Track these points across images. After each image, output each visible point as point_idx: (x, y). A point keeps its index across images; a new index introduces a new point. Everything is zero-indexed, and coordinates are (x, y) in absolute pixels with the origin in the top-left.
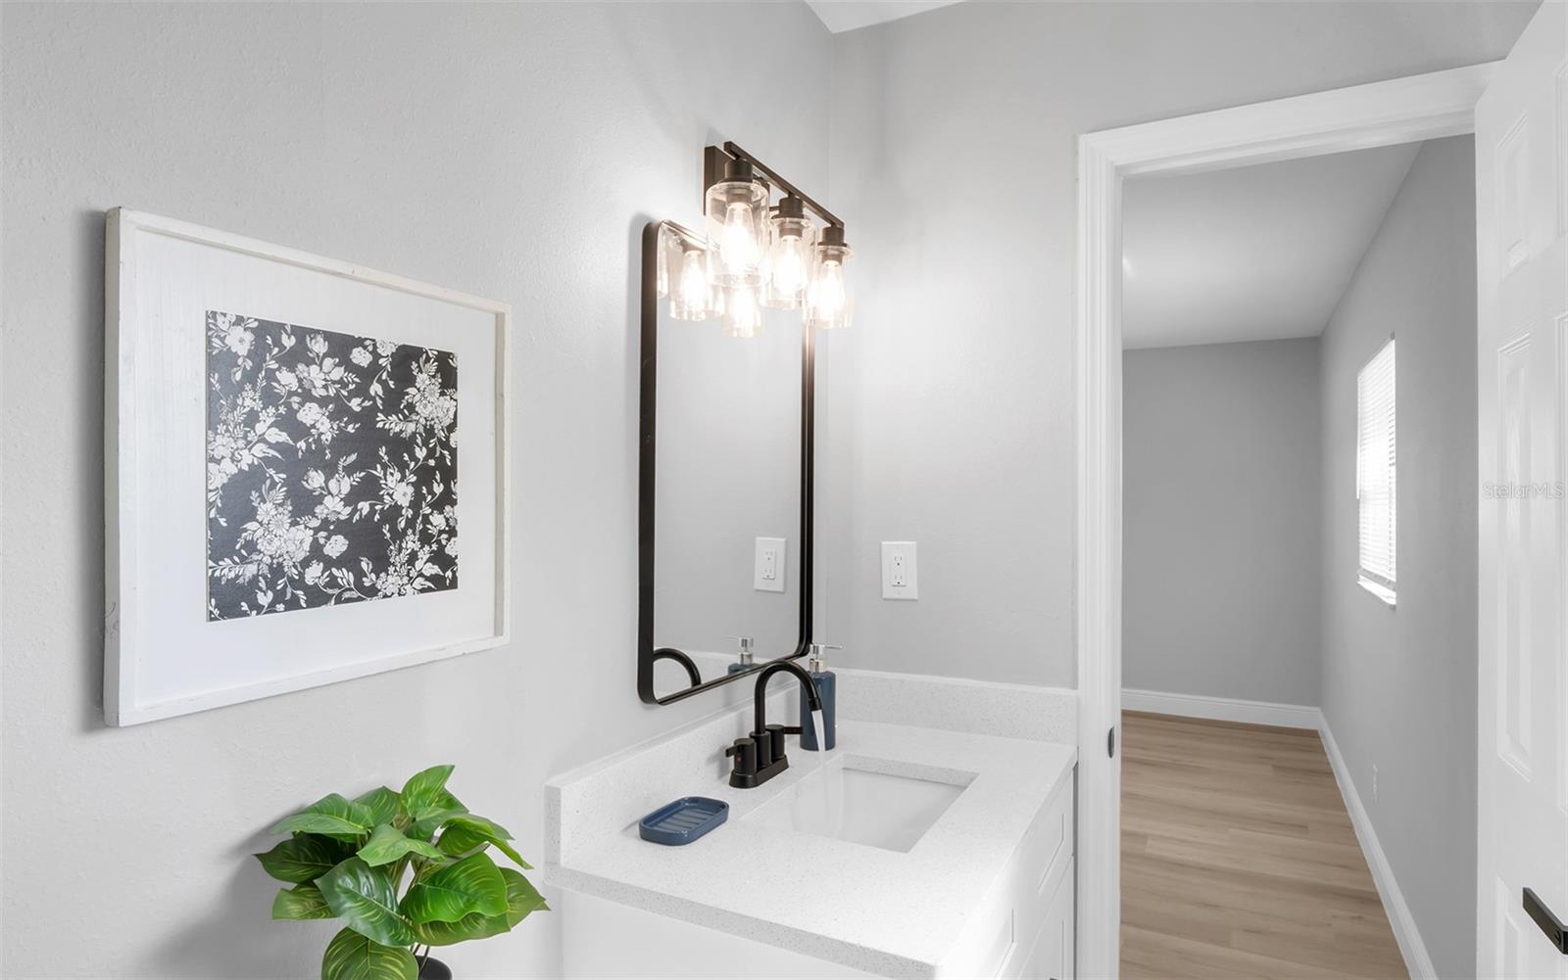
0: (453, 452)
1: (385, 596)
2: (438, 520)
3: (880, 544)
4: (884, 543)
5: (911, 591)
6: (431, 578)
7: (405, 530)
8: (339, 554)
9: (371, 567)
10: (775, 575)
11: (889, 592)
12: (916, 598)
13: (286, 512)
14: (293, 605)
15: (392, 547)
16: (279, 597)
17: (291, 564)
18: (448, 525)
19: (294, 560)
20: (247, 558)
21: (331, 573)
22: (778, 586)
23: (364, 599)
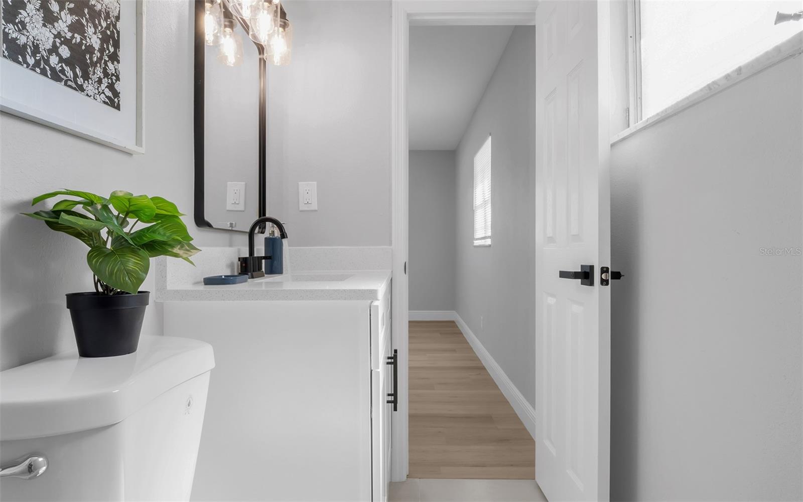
0: (118, 32)
1: (87, 95)
2: (111, 67)
3: (298, 184)
4: (300, 183)
5: (314, 206)
6: (108, 97)
7: (96, 62)
8: (66, 57)
9: (81, 74)
10: (239, 202)
11: (303, 207)
12: (316, 209)
13: (41, 16)
14: (44, 73)
15: (90, 69)
16: (37, 64)
17: (43, 48)
18: (116, 72)
19: (44, 47)
20: (21, 31)
21: (62, 65)
22: (241, 207)
23: (77, 90)
